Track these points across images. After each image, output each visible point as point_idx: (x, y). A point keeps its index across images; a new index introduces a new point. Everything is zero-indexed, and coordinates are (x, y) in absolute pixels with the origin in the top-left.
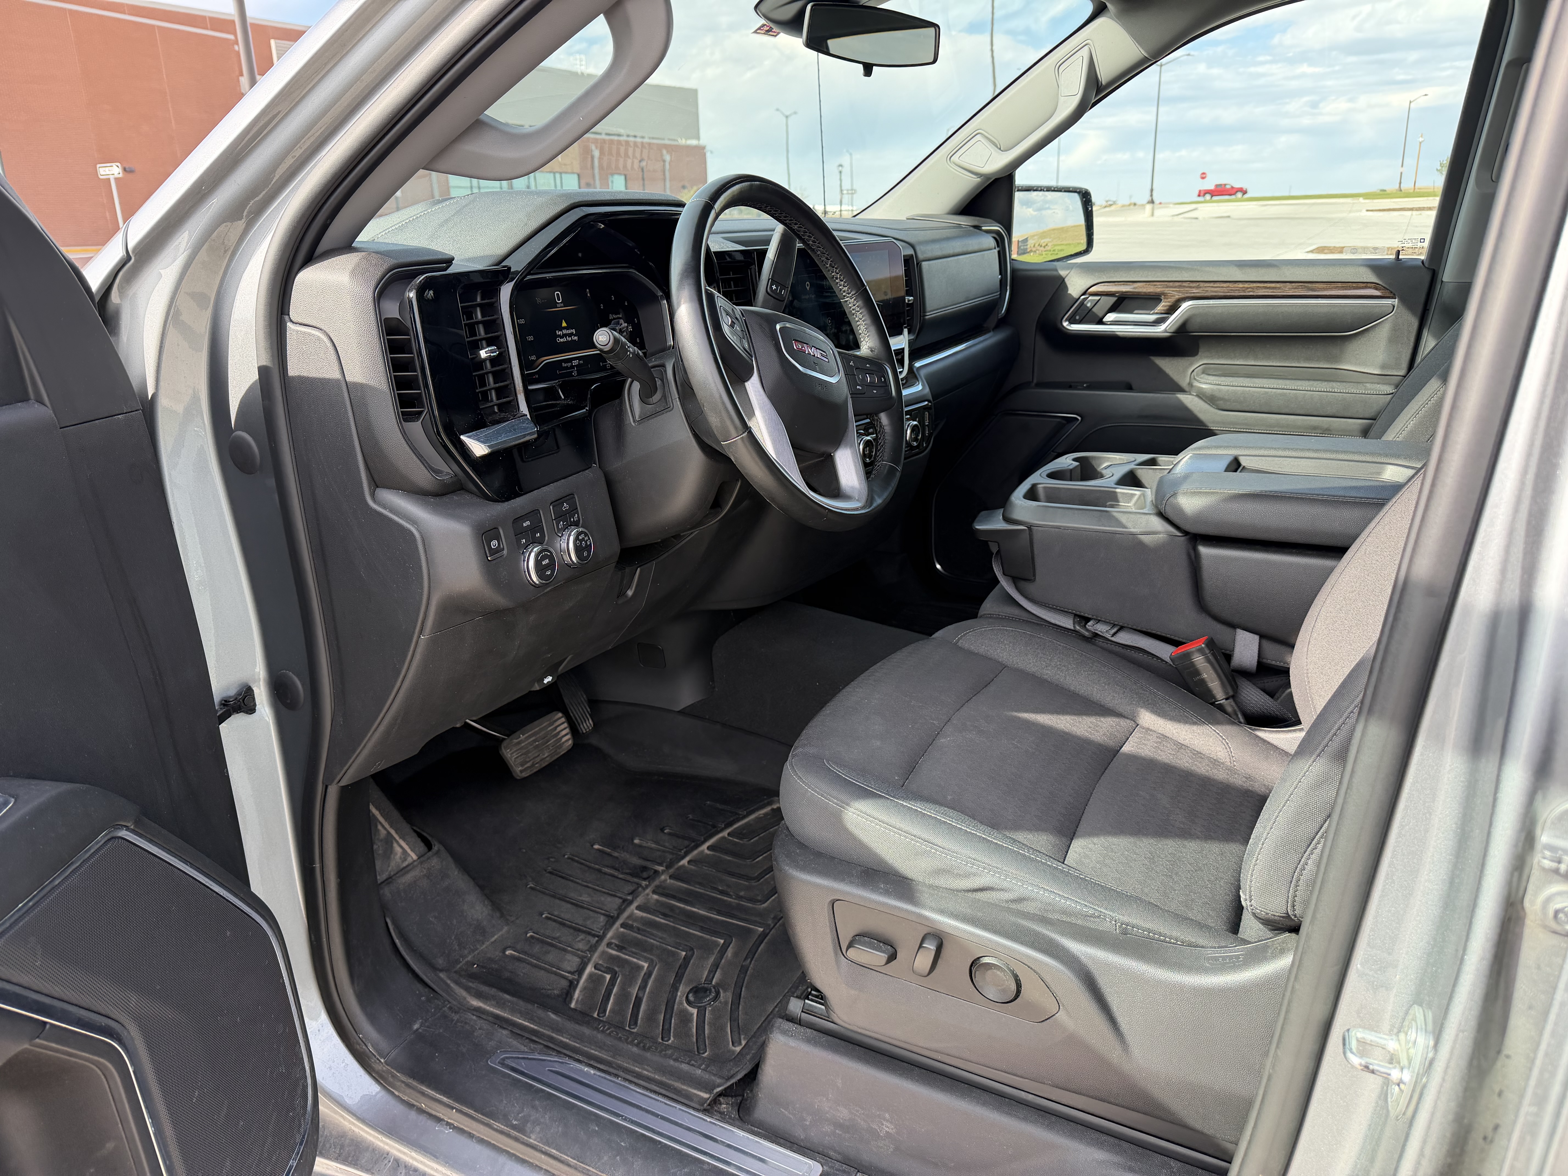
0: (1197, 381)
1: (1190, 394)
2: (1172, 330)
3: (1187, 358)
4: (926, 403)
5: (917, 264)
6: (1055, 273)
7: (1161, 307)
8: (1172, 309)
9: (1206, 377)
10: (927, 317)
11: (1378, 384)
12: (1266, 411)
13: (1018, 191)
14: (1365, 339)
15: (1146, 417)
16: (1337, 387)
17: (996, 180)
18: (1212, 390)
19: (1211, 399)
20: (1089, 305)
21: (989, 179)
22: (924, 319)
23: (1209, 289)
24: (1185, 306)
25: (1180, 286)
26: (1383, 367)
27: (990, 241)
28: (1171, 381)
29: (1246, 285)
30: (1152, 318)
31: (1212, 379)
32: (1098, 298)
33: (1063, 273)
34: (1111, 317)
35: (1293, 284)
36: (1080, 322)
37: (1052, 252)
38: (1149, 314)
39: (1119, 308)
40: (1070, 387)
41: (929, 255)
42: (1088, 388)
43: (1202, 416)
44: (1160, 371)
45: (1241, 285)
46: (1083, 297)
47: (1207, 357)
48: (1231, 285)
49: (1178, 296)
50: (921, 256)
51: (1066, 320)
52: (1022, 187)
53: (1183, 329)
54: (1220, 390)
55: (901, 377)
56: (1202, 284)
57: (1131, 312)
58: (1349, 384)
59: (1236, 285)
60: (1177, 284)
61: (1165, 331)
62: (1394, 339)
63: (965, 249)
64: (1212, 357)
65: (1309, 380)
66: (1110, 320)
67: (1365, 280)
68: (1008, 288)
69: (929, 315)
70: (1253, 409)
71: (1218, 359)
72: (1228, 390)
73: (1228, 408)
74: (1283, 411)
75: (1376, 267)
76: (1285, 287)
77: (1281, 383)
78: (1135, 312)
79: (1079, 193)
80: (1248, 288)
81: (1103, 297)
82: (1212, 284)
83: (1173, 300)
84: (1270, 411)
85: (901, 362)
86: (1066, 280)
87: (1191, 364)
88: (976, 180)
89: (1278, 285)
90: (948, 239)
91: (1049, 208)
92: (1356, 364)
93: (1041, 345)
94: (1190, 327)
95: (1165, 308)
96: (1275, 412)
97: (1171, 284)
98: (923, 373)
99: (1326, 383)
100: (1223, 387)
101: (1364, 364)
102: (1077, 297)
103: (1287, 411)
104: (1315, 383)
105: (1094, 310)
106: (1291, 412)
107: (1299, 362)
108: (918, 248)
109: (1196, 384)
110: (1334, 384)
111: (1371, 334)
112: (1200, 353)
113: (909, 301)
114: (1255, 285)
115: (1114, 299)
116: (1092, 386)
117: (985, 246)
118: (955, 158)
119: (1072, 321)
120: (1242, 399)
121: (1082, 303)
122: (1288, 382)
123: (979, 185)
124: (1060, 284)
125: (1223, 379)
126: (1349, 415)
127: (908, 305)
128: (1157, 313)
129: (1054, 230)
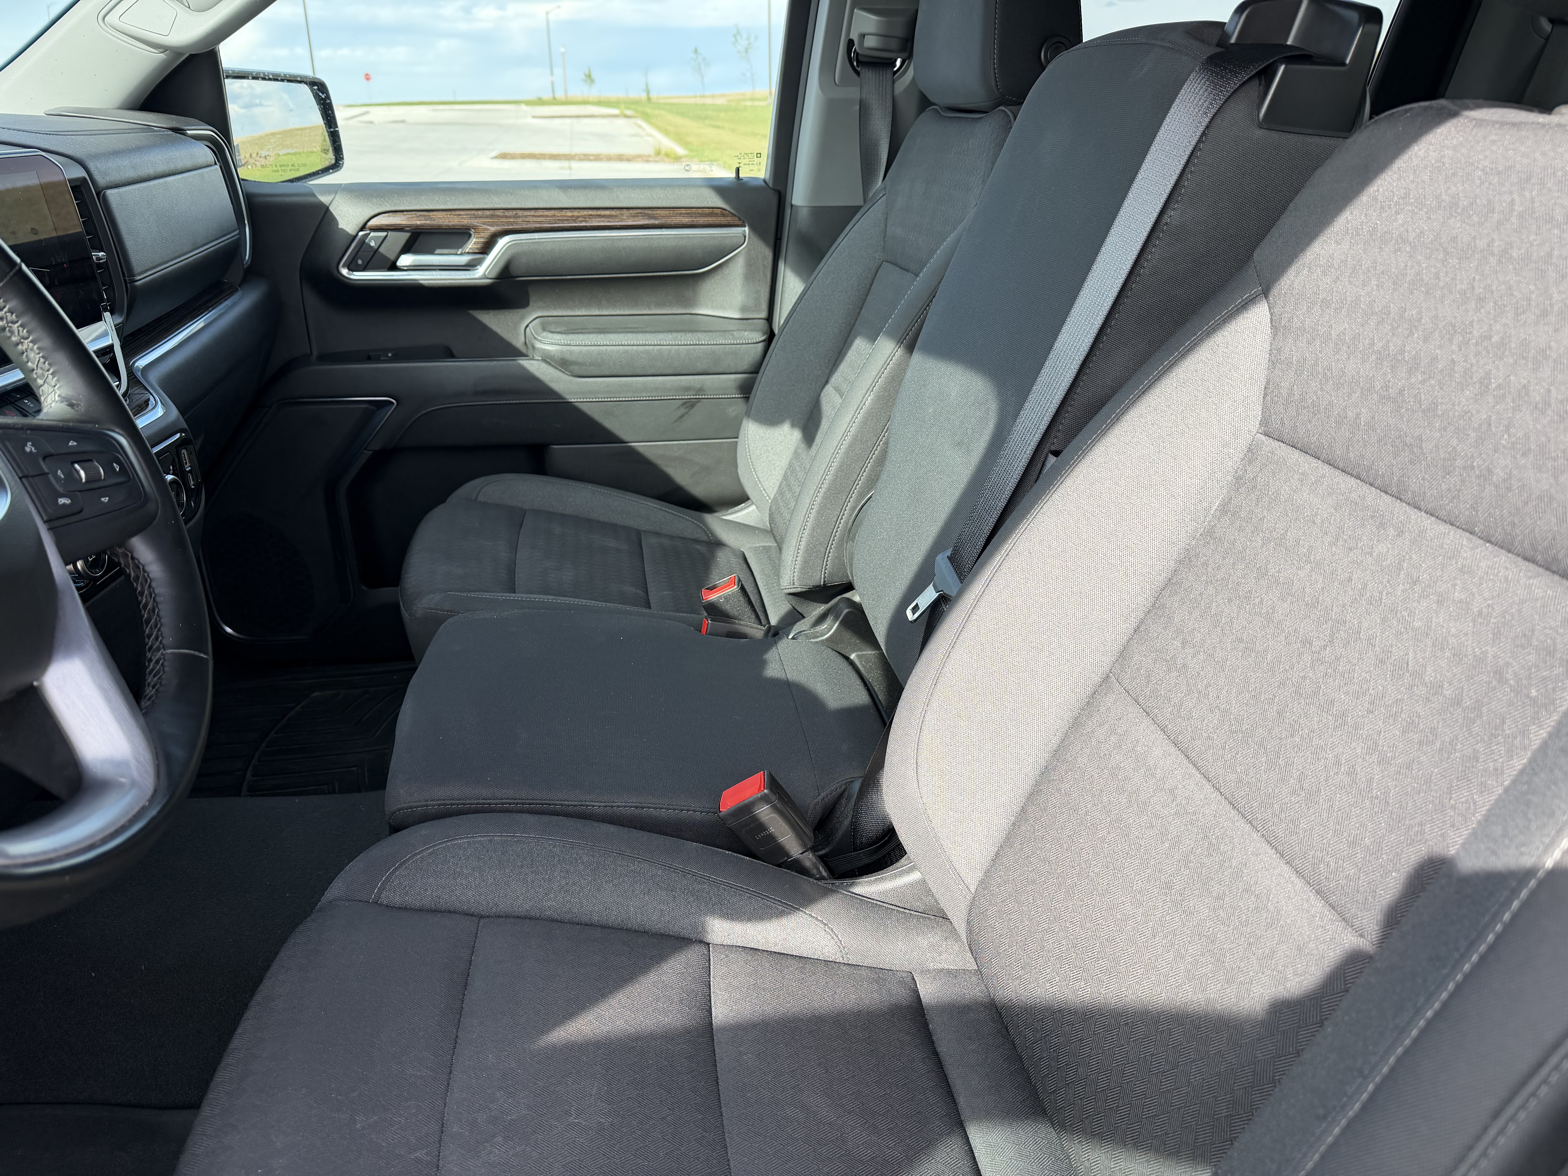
0: (540, 341)
1: (533, 359)
2: (493, 275)
3: (516, 311)
4: (178, 435)
5: (98, 194)
6: (312, 199)
7: (473, 244)
8: (486, 248)
9: (550, 335)
10: (138, 283)
11: (745, 331)
12: (629, 374)
13: (227, 77)
14: (719, 277)
15: (485, 393)
16: (704, 338)
17: (192, 57)
18: (562, 352)
19: (563, 364)
20: (373, 244)
21: (181, 54)
22: (135, 287)
23: (531, 219)
24: (503, 243)
25: (492, 216)
26: (743, 309)
27: (205, 154)
28: (501, 340)
29: (576, 213)
30: (464, 260)
31: (557, 337)
32: (384, 234)
33: (324, 199)
34: (405, 260)
35: (631, 211)
36: (364, 269)
37: (290, 167)
38: (456, 254)
39: (414, 248)
40: (369, 359)
41: (115, 177)
42: (395, 359)
43: (556, 386)
44: (485, 328)
45: (569, 213)
46: (361, 233)
47: (540, 308)
48: (556, 213)
49: (493, 229)
50: (101, 180)
51: (344, 266)
52: (234, 71)
53: (506, 273)
54: (571, 352)
55: (120, 393)
56: (520, 213)
57: (431, 252)
58: (714, 334)
59: (563, 213)
60: (488, 213)
61: (484, 277)
62: (750, 276)
63: (172, 167)
64: (546, 308)
65: (671, 331)
66: (407, 264)
67: (711, 205)
68: (246, 222)
69: (141, 280)
70: (614, 372)
71: (555, 309)
72: (581, 352)
73: (585, 374)
74: (649, 372)
75: (721, 188)
76: (622, 215)
77: (641, 338)
78: (438, 251)
79: (306, 83)
80: (578, 217)
81: (390, 233)
82: (532, 213)
83: (486, 234)
84: (635, 373)
85: (113, 367)
86: (330, 208)
87: (523, 318)
88: (159, 57)
89: (613, 213)
90: (138, 149)
91: (261, 105)
92: (713, 308)
93: (312, 300)
94: (514, 270)
95: (479, 246)
96: (641, 373)
97: (480, 213)
98: (154, 377)
99: (690, 334)
100: (573, 348)
101: (723, 307)
102: (354, 233)
103: (653, 371)
104: (679, 335)
105: (381, 250)
106: (658, 373)
107: (650, 309)
108: (91, 166)
109: (538, 345)
110: (700, 335)
111: (726, 271)
112: (531, 303)
113: (99, 259)
114: (586, 213)
115: (405, 236)
116: (401, 355)
117: (201, 161)
118: (112, 18)
119: (352, 267)
120: (599, 360)
121: (363, 242)
122: (648, 336)
123: (164, 65)
124: (324, 214)
125: (571, 336)
126: (721, 370)
127: (99, 266)
128: (468, 253)
129: (273, 134)
